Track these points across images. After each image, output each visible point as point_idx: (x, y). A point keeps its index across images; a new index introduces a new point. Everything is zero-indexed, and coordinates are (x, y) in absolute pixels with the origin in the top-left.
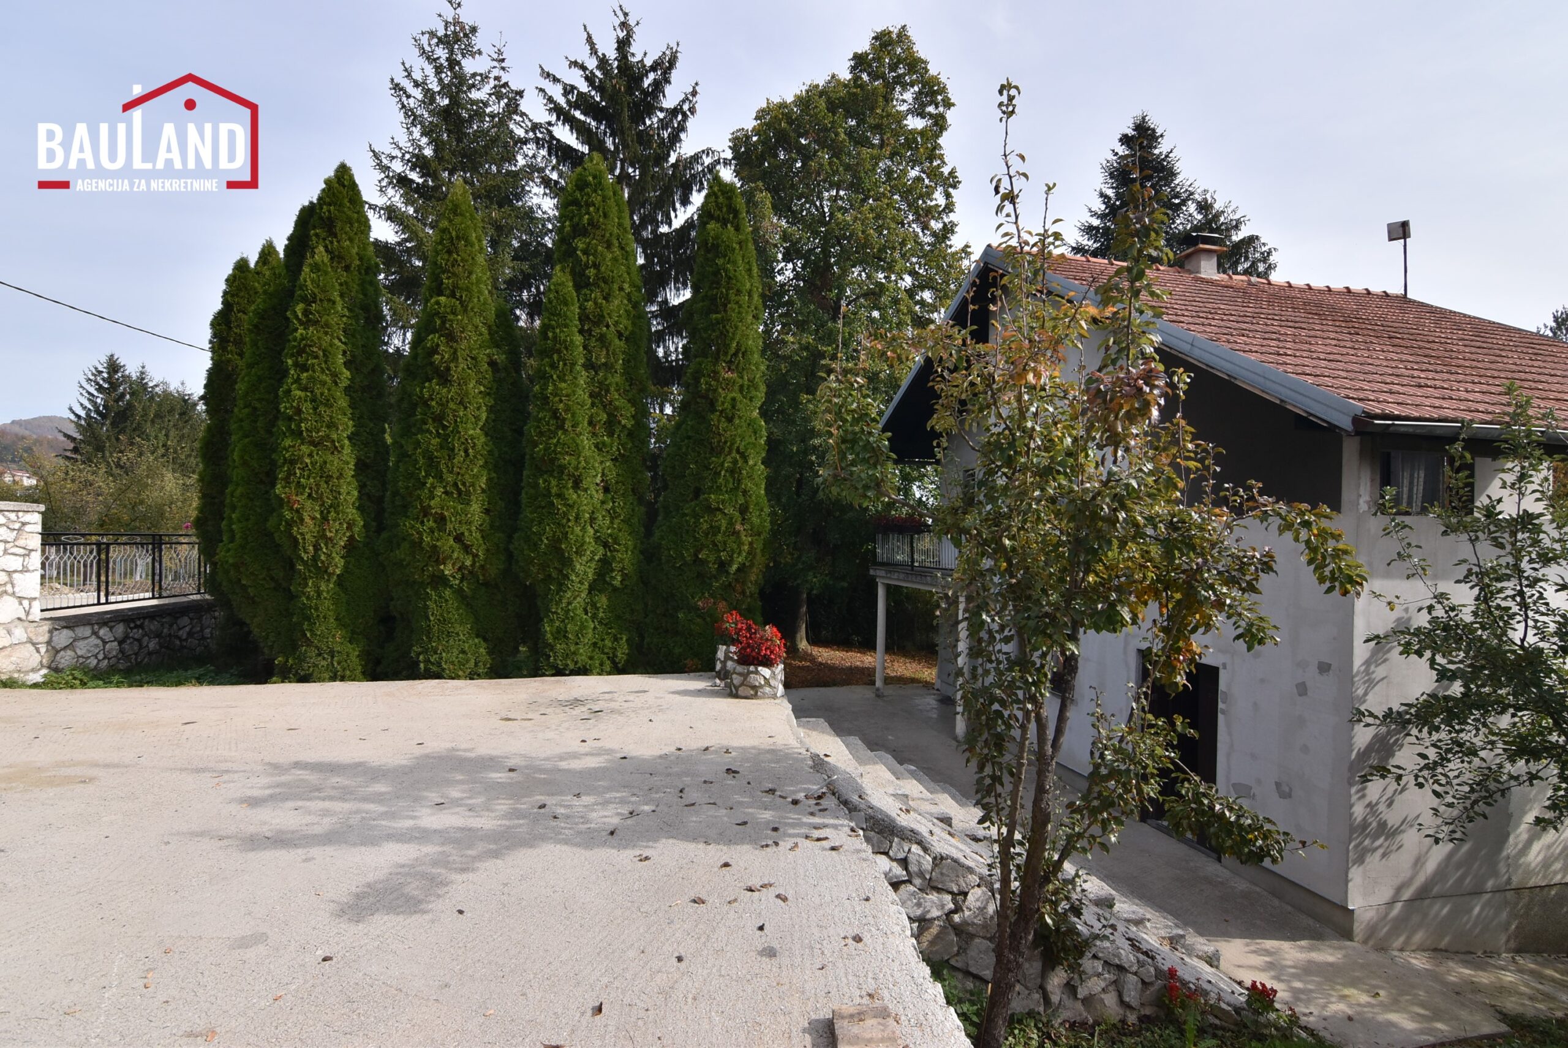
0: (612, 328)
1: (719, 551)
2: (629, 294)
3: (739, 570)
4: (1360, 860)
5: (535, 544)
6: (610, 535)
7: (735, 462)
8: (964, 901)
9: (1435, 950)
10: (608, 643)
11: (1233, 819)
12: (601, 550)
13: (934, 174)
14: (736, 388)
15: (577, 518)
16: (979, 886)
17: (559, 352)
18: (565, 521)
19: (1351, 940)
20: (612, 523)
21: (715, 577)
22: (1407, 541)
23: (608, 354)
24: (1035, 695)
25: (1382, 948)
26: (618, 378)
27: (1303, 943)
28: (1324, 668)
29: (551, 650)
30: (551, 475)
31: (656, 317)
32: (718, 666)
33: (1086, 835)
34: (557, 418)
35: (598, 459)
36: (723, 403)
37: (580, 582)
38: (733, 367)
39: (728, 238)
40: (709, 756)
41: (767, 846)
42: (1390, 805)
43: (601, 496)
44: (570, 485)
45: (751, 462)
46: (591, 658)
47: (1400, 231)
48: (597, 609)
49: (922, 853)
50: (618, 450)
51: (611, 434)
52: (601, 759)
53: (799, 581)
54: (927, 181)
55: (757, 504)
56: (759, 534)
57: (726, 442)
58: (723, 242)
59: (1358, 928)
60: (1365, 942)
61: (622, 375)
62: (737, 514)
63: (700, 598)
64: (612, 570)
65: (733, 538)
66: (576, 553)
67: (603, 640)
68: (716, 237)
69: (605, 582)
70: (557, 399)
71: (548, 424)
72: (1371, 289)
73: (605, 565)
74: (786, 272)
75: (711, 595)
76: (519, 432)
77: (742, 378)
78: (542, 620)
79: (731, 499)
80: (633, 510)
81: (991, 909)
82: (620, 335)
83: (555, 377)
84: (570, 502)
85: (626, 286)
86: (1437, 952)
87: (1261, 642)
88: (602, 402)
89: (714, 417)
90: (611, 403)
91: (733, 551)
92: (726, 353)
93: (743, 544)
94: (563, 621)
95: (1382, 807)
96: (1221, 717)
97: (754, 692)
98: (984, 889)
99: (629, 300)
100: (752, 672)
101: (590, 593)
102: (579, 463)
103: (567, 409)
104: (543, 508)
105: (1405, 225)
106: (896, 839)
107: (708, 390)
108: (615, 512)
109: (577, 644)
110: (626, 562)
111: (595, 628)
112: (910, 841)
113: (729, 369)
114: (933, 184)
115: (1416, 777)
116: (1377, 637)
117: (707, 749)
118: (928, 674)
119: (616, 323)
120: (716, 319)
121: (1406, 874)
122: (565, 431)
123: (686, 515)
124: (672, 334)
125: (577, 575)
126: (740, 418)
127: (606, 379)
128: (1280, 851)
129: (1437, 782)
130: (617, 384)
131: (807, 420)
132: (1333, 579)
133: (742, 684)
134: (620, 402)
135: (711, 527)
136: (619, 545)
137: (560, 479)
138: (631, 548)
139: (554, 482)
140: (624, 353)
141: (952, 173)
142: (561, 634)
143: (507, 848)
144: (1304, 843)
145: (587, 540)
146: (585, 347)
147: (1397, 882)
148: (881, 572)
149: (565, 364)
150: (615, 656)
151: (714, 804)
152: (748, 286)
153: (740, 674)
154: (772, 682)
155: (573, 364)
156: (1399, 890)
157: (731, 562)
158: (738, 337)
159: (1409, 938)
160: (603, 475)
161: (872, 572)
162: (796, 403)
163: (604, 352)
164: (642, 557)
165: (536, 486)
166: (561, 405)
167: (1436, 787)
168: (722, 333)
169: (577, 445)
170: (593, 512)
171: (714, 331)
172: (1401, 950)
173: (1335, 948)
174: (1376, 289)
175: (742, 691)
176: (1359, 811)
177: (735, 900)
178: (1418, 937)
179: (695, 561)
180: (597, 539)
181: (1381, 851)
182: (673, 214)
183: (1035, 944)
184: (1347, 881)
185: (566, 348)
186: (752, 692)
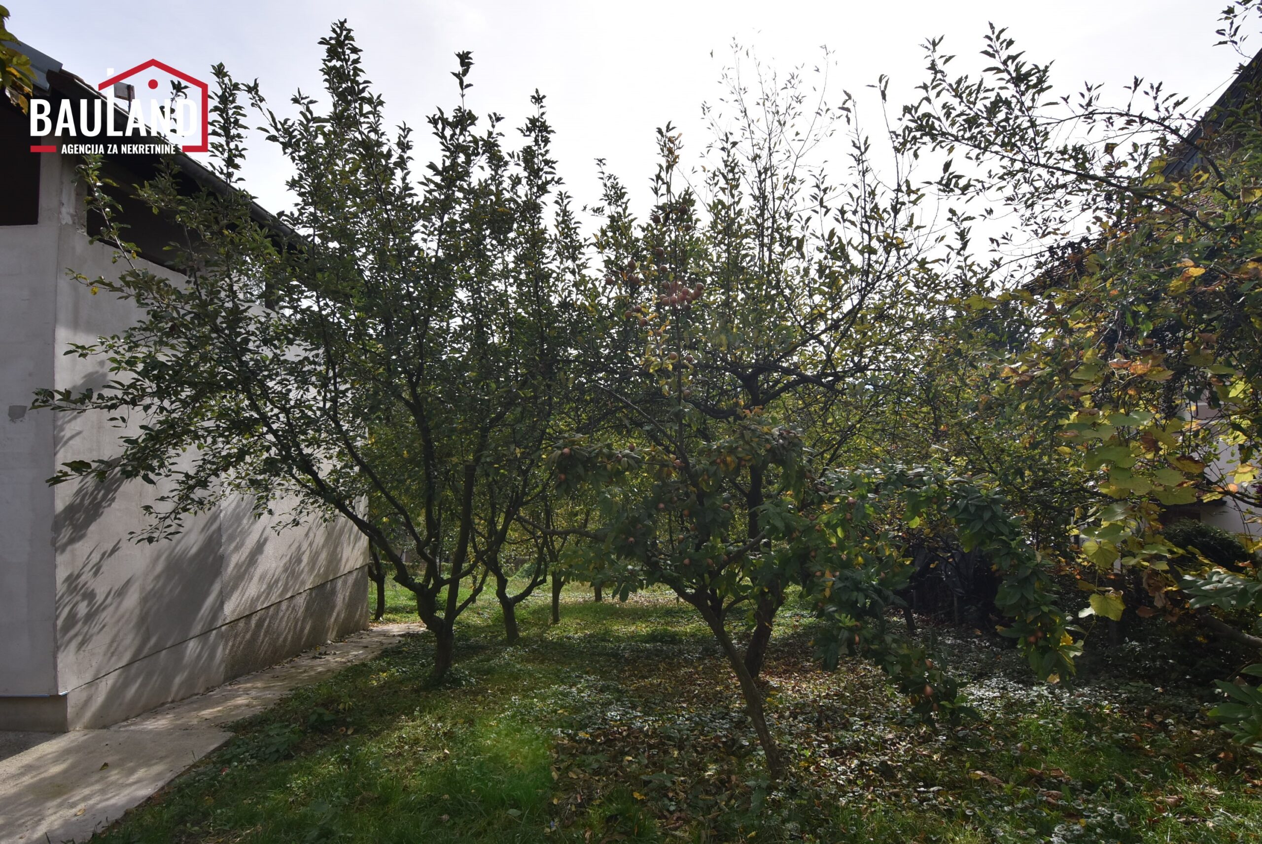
19: (68, 729)
59: (73, 713)
184: (55, 667)
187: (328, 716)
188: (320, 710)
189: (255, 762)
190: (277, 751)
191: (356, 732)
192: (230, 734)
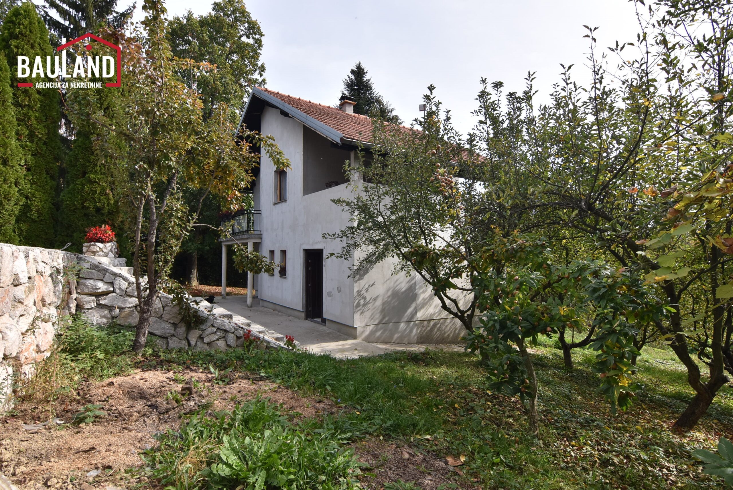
1: (96, 203)
6: (30, 192)
12: (24, 200)
13: (254, 64)
19: (356, 339)
20: (31, 186)
23: (30, 100)
25: (369, 342)
27: (339, 342)
35: (23, 153)
37: (9, 215)
43: (25, 172)
49: (122, 280)
50: (36, 149)
51: (31, 141)
59: (358, 334)
62: (107, 185)
64: (32, 210)
65: (104, 197)
69: (27, 216)
73: (26, 208)
79: (103, 178)
80: (46, 182)
86: (390, 343)
91: (104, 203)
96: (324, 268)
100: (93, 245)
101: (16, 222)
106: (108, 274)
108: (34, 181)
110: (40, 207)
123: (77, 184)
125: (7, 211)
133: (87, 251)
135: (91, 190)
136: (36, 198)
138: (43, 200)
140: (41, 102)
141: (262, 65)
145: (13, 193)
146: (14, 94)
148: (222, 240)
153: (86, 247)
154: (104, 250)
157: (103, 208)
160: (26, 161)
161: (219, 240)
164: (52, 206)
170: (18, 179)
179: (82, 207)
180: (20, 194)
184: (354, 316)
191: (425, 365)
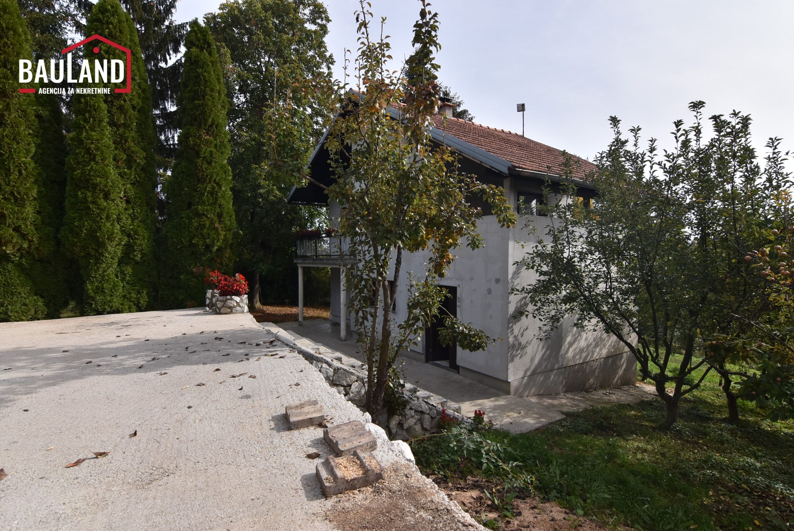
0: (128, 102)
1: (206, 239)
2: (139, 83)
3: (218, 250)
4: (512, 360)
5: (77, 234)
6: (132, 229)
7: (213, 188)
8: (350, 389)
9: (539, 395)
10: (134, 295)
11: (467, 332)
12: (126, 239)
13: (322, 55)
14: (213, 145)
15: (108, 217)
16: (357, 381)
17: (89, 112)
18: (98, 219)
19: (510, 395)
20: (132, 222)
21: (204, 255)
22: (528, 219)
23: (125, 117)
24: (382, 272)
25: (521, 397)
26: (133, 134)
27: (492, 399)
28: (497, 281)
29: (93, 300)
30: (88, 190)
31: (159, 118)
32: (208, 302)
33: (407, 339)
34: (90, 154)
35: (122, 182)
36: (205, 153)
37: (111, 258)
38: (210, 133)
39: (204, 58)
40: (203, 335)
41: (242, 361)
42: (522, 336)
43: (124, 205)
44: (101, 196)
45: (223, 189)
46: (122, 304)
47: (521, 108)
48: (125, 275)
49: (328, 367)
50: (135, 177)
51: (130, 168)
52: (132, 342)
53: (254, 268)
54: (318, 58)
55: (228, 213)
56: (230, 230)
57: (207, 176)
58: (201, 59)
59: (512, 389)
60: (515, 395)
61: (136, 132)
62: (216, 218)
63: (194, 267)
64: (135, 251)
65: (214, 231)
66: (108, 239)
67: (130, 293)
68: (197, 57)
69: (130, 258)
70: (89, 141)
71: (83, 157)
72: (511, 132)
73: (129, 249)
74: (241, 99)
75: (201, 265)
76: (62, 163)
77: (216, 140)
78: (85, 282)
79: (211, 209)
80: (147, 215)
81: (363, 391)
82: (134, 108)
83: (87, 127)
84: (103, 207)
85: (137, 78)
86: (540, 396)
87: (478, 247)
88: (122, 148)
89: (199, 161)
90: (129, 148)
91: (214, 239)
92: (205, 124)
93: (220, 235)
94: (100, 282)
95: (519, 337)
96: (458, 308)
97: (231, 310)
98: (359, 382)
99: (140, 87)
100: (229, 299)
101: (119, 265)
102: (108, 183)
103: (97, 149)
104: (82, 210)
105: (523, 105)
106: (314, 362)
107: (195, 145)
108: (135, 216)
109: (111, 296)
110: (144, 246)
111: (124, 287)
112: (322, 362)
113: (208, 134)
114: (321, 61)
115: (533, 314)
116: (518, 262)
117: (202, 332)
118: (326, 314)
119: (131, 100)
120: (198, 104)
121: (528, 365)
122: (97, 163)
123: (183, 218)
124: (169, 128)
125: (109, 253)
126: (216, 163)
127: (125, 133)
128: (486, 344)
129: (540, 315)
130: (133, 137)
131: (256, 179)
132: (504, 220)
133: (223, 306)
134: (136, 149)
135: (200, 224)
136: (139, 235)
137: (94, 192)
138: (147, 237)
139: (89, 194)
140: (137, 119)
141: (331, 56)
142: (100, 290)
143: (62, 381)
144: (494, 340)
145: (116, 231)
146: (109, 112)
147: (525, 368)
148: (299, 261)
149: (94, 120)
150: (139, 302)
151: (208, 350)
152: (218, 88)
153: (221, 301)
154: (241, 304)
155: (101, 121)
156: (526, 372)
157: (213, 245)
158: (212, 116)
159: (530, 391)
160: (125, 192)
161: (295, 261)
162: (248, 170)
163: (123, 116)
164: (154, 244)
165: (76, 196)
166: (93, 146)
167: (540, 317)
168: (202, 112)
169: (106, 172)
170: (119, 215)
171: (197, 111)
172: (527, 396)
173: (504, 399)
174: (513, 132)
175: (222, 310)
176: (511, 339)
177: (224, 382)
178: (533, 390)
179: (190, 245)
180: (123, 232)
181: (519, 356)
182: (168, 57)
183: (384, 406)
184: (507, 369)
185: (95, 110)
186: (229, 310)
187: (605, 424)
188: (602, 420)
189: (573, 431)
190: (582, 430)
191: (617, 435)
192: (564, 416)
